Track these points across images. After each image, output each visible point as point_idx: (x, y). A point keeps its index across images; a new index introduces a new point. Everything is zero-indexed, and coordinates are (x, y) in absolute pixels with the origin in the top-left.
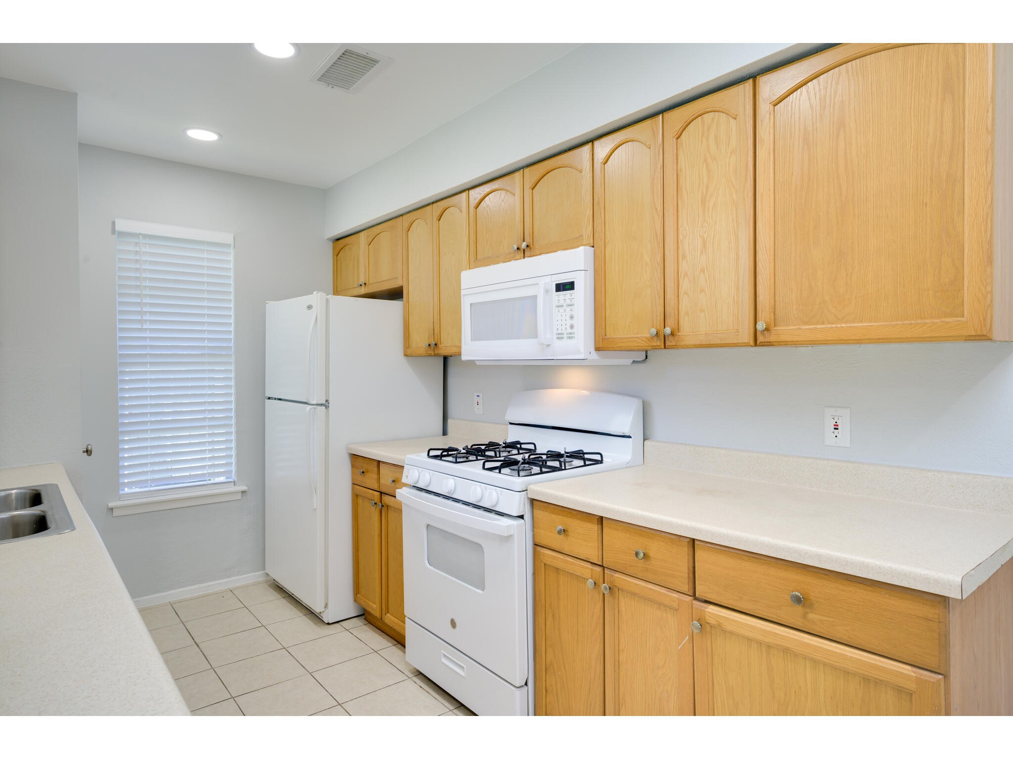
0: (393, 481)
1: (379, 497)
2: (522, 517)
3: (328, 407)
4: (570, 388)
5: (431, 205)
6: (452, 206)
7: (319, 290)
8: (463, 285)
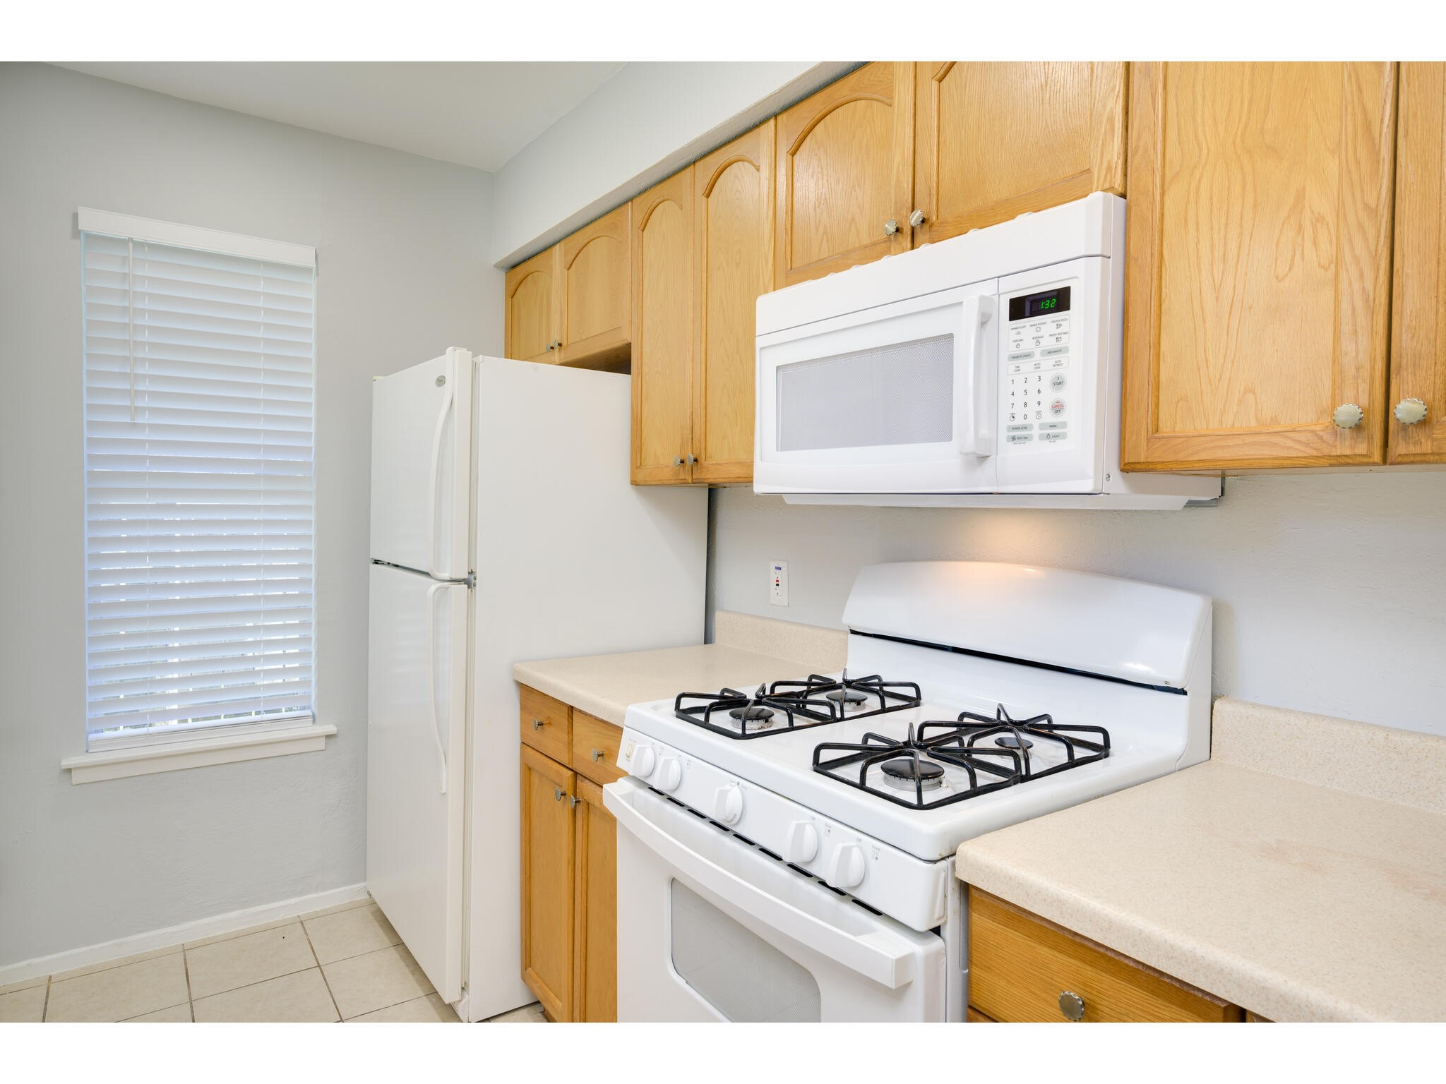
0: (599, 756)
1: (571, 781)
2: (937, 931)
3: (475, 585)
4: (997, 561)
5: (692, 166)
6: (737, 161)
7: (457, 344)
8: (760, 328)
